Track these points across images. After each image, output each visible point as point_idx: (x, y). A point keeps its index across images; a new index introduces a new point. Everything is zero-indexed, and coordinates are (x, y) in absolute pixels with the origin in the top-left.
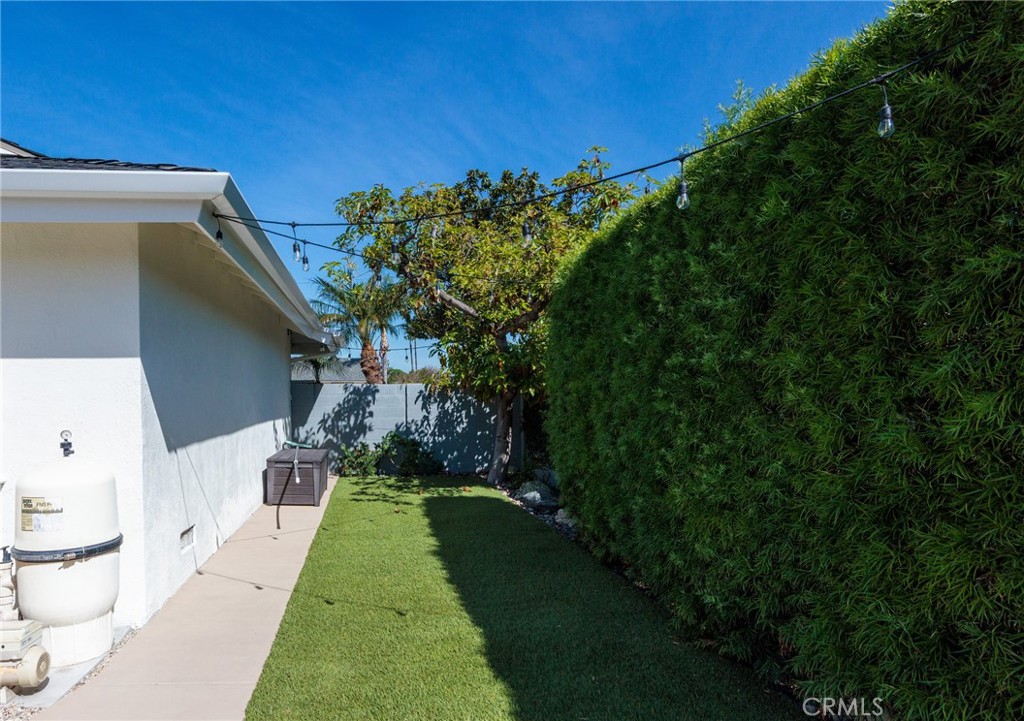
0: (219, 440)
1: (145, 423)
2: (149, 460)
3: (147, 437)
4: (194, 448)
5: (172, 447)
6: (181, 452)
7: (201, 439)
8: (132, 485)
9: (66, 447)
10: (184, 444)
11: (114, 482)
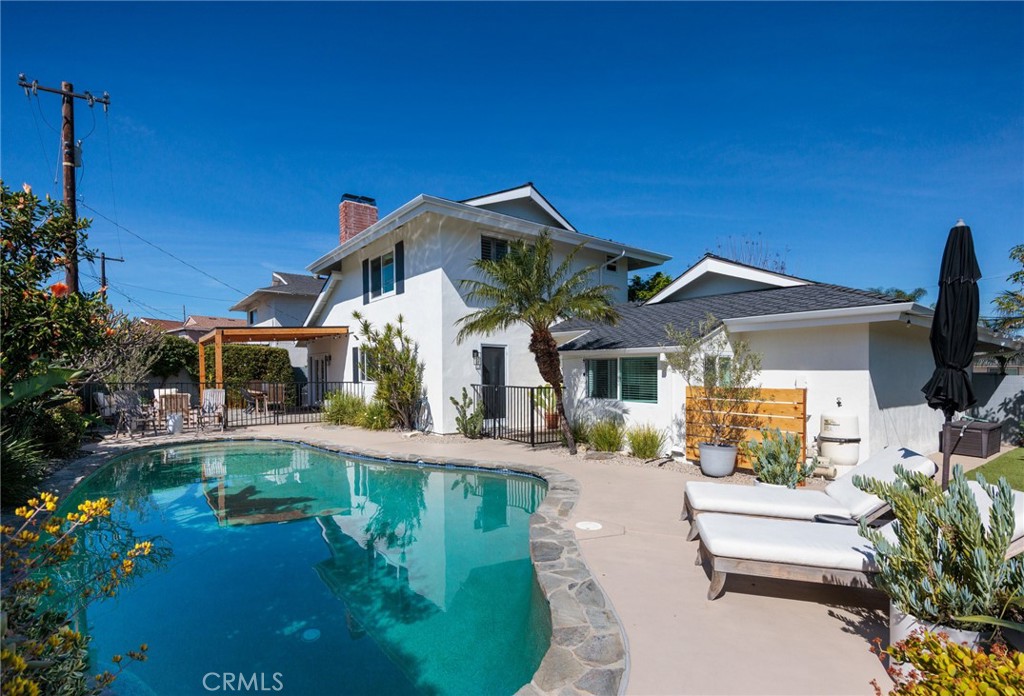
0: (906, 408)
1: (870, 397)
2: (871, 411)
3: (871, 402)
4: (892, 410)
5: (881, 408)
6: (885, 410)
7: (896, 406)
8: (865, 421)
9: (839, 404)
10: (887, 407)
11: (857, 418)
